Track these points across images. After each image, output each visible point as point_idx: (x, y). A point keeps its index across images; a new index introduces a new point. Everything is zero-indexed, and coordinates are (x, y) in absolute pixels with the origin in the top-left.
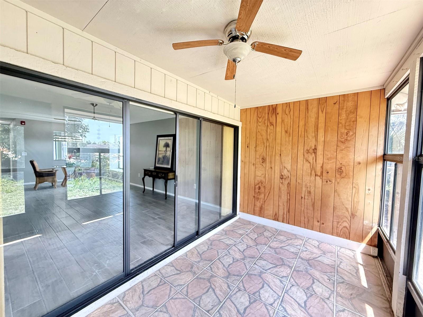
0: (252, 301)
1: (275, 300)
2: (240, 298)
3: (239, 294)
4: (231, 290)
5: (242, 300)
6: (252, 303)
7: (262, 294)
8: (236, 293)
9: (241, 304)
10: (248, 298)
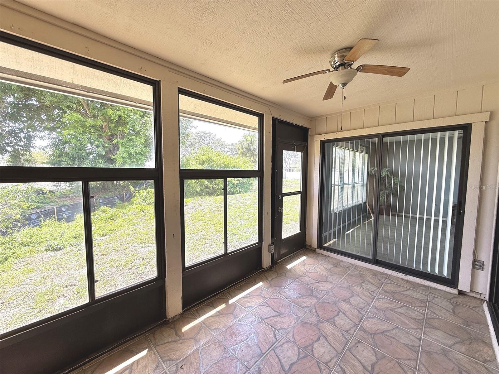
0: (310, 348)
1: (281, 346)
2: (324, 352)
3: (328, 358)
4: (339, 365)
5: (322, 350)
6: (310, 345)
7: (296, 354)
8: (331, 360)
9: (323, 346)
10: (315, 352)
